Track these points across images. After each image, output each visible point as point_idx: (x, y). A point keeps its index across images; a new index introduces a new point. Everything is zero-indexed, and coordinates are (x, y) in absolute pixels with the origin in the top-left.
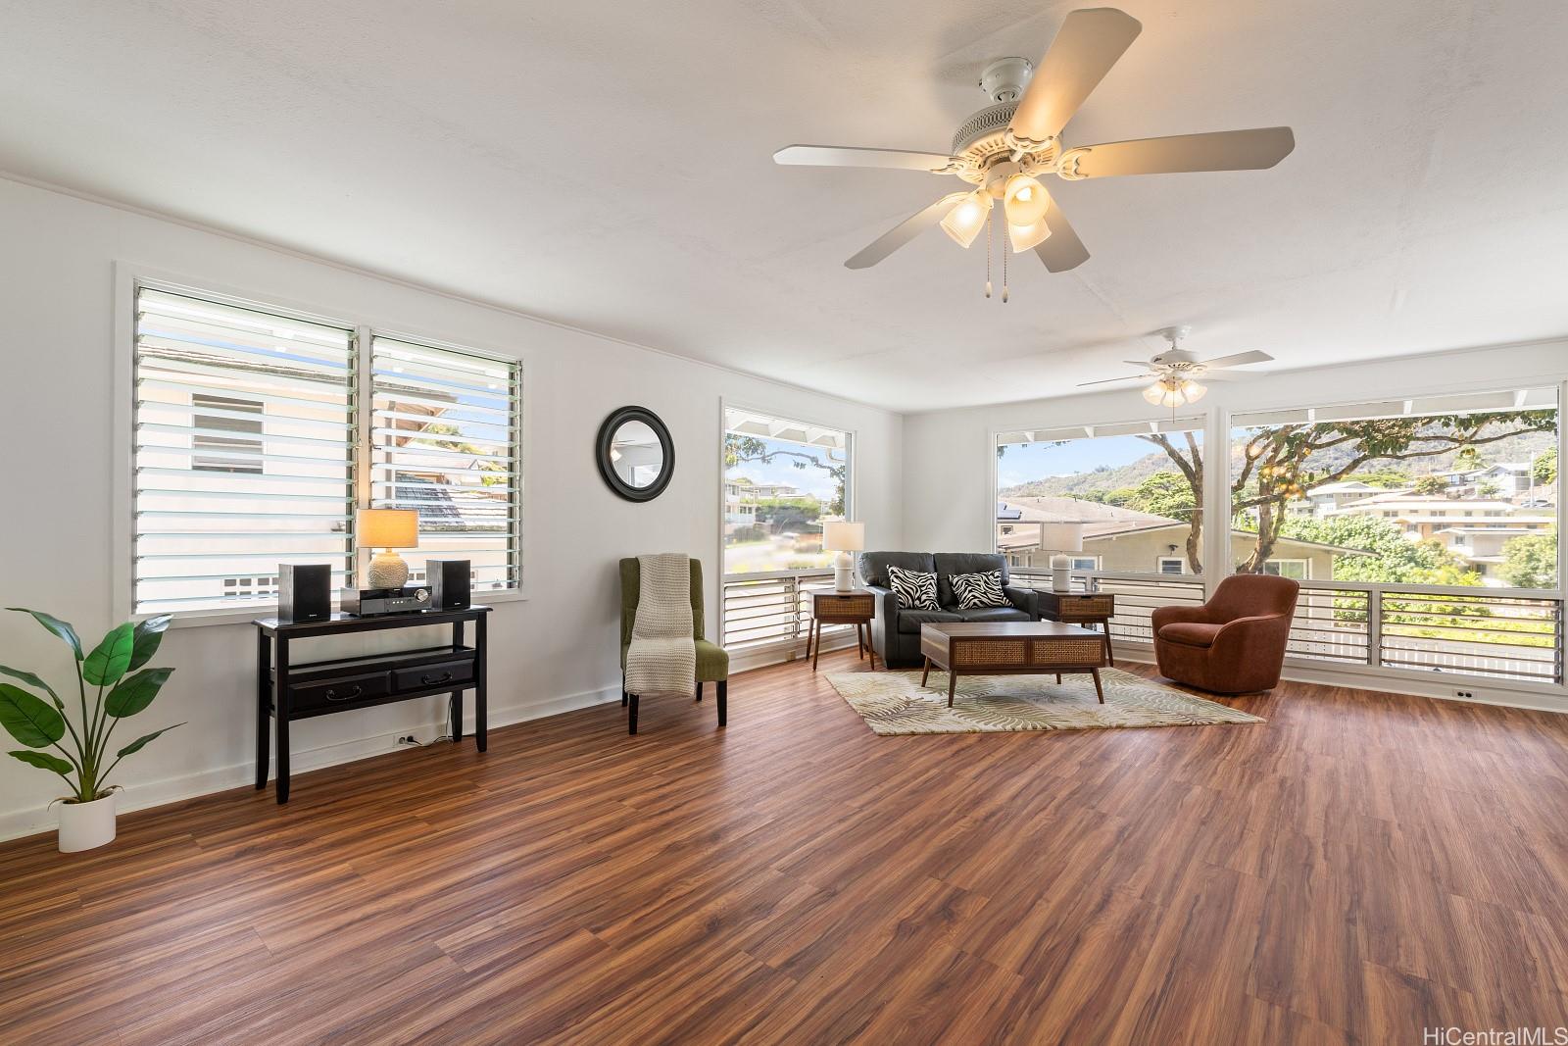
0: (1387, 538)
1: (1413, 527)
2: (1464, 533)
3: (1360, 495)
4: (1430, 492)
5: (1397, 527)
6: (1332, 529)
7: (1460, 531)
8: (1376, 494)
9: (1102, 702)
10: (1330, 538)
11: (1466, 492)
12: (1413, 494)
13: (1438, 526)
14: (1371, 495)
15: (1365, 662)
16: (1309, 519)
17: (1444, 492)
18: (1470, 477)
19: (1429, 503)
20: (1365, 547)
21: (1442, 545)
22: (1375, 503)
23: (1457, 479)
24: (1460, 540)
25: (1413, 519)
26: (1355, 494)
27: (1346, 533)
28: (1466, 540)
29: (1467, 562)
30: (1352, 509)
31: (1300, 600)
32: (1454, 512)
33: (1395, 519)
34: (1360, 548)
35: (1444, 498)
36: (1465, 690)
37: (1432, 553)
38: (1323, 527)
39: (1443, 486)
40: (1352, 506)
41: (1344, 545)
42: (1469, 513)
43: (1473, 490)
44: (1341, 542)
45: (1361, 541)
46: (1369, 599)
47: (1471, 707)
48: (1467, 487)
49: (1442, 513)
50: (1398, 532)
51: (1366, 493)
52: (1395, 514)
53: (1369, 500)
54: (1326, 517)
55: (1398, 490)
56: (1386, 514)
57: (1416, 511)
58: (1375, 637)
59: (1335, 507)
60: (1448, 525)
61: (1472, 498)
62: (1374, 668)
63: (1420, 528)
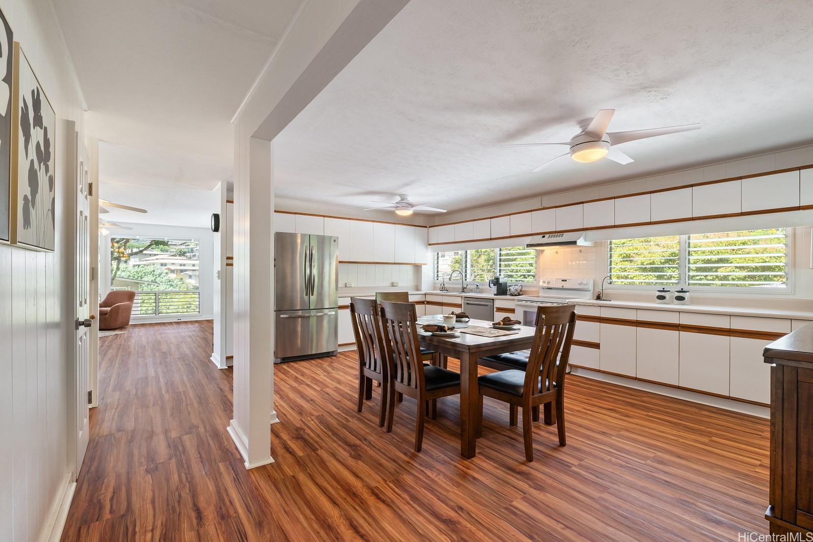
0: (161, 276)
1: (173, 271)
2: (191, 274)
3: (150, 255)
4: (180, 255)
5: (167, 271)
6: (137, 272)
7: (190, 273)
8: (157, 255)
10: (136, 277)
11: (193, 256)
12: (173, 256)
13: (182, 271)
14: (155, 255)
15: (154, 315)
16: (126, 266)
17: (185, 256)
18: (194, 249)
19: (179, 260)
20: (152, 281)
21: (184, 279)
22: (157, 259)
23: (190, 250)
24: (190, 277)
25: (173, 268)
26: (148, 254)
27: (144, 274)
28: (193, 277)
29: (193, 286)
30: (147, 262)
31: (136, 298)
32: (189, 265)
33: (166, 267)
34: (150, 281)
35: (185, 258)
36: (179, 318)
37: (180, 283)
38: (133, 271)
39: (185, 253)
40: (146, 260)
41: (142, 280)
42: (194, 265)
43: (195, 255)
44: (141, 278)
45: (150, 278)
46: (155, 295)
47: (180, 322)
48: (194, 254)
49: (184, 265)
50: (167, 273)
51: (153, 254)
52: (165, 265)
53: (154, 258)
54: (134, 266)
55: (167, 253)
56: (162, 265)
57: (174, 264)
58: (157, 306)
59: (138, 260)
60: (186, 270)
61: (195, 259)
62: (157, 316)
63: (175, 271)
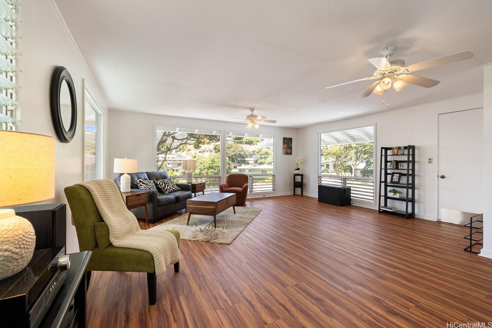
9: (235, 214)
36: (264, 195)
